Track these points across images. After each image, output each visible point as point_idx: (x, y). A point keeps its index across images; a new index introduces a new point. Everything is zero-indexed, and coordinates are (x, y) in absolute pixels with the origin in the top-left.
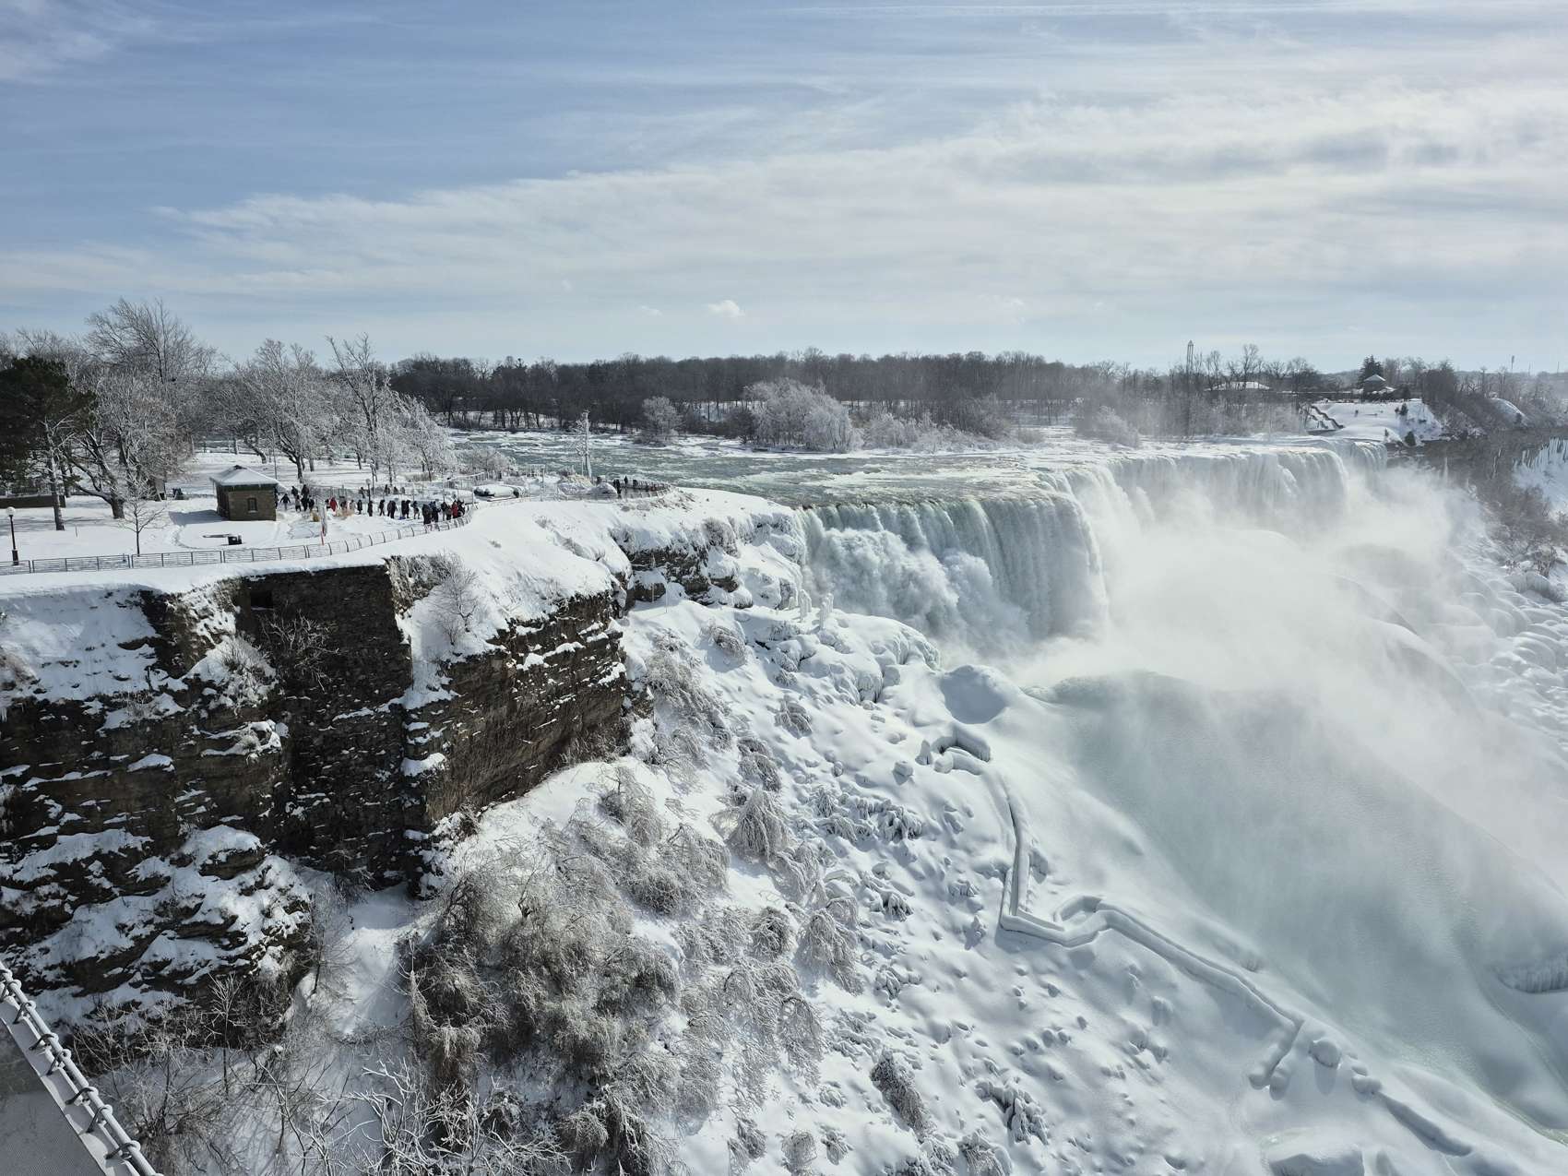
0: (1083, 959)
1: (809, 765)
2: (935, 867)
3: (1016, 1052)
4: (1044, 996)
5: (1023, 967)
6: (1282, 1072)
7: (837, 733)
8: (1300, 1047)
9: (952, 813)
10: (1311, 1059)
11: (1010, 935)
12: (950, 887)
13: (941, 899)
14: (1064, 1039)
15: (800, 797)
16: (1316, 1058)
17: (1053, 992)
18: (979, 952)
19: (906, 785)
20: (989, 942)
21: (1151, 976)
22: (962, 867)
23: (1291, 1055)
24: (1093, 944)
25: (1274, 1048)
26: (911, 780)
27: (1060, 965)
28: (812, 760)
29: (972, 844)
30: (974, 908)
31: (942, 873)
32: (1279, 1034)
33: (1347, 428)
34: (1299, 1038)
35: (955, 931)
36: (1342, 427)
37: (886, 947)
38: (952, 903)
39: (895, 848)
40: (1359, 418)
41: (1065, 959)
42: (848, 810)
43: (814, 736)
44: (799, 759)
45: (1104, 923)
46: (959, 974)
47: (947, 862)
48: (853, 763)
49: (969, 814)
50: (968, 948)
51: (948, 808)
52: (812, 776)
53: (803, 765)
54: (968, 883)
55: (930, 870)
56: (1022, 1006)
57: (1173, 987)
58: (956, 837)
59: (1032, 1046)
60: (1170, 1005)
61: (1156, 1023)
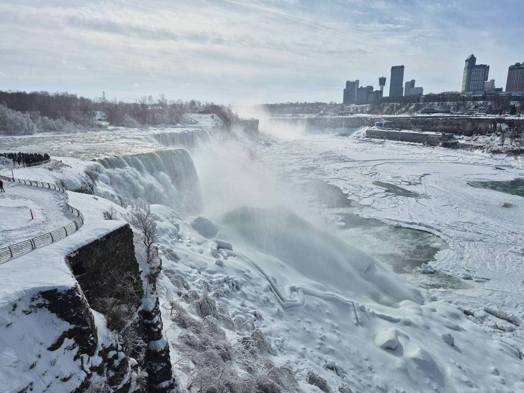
0: (308, 307)
1: (190, 273)
2: (255, 296)
3: (319, 349)
4: (309, 326)
5: (298, 319)
6: (360, 319)
7: (187, 256)
8: (358, 309)
9: (246, 273)
10: (362, 312)
11: (288, 309)
12: (263, 301)
13: (263, 306)
14: (324, 336)
15: (198, 287)
16: (362, 310)
17: (309, 322)
18: (285, 320)
19: (225, 268)
20: (285, 315)
21: (321, 305)
22: (262, 292)
23: (358, 313)
24: (306, 302)
25: (353, 313)
26: (225, 266)
27: (305, 313)
28: (189, 270)
29: (258, 282)
30: (273, 305)
31: (258, 297)
32: (351, 308)
33: (200, 122)
34: (356, 308)
35: (274, 316)
36: (198, 122)
37: (269, 333)
38: (267, 306)
39: (240, 294)
40: (201, 119)
41: (305, 311)
42: (216, 285)
43: (181, 259)
44: (185, 272)
45: (303, 294)
46: (288, 331)
47: (256, 292)
48: (203, 267)
49: (249, 272)
50: (282, 320)
51: (243, 272)
52: (194, 277)
53: (188, 274)
54: (267, 297)
55: (254, 297)
56: (309, 332)
57: (326, 306)
58: (252, 282)
59: (321, 344)
60: (330, 312)
61: (331, 319)
